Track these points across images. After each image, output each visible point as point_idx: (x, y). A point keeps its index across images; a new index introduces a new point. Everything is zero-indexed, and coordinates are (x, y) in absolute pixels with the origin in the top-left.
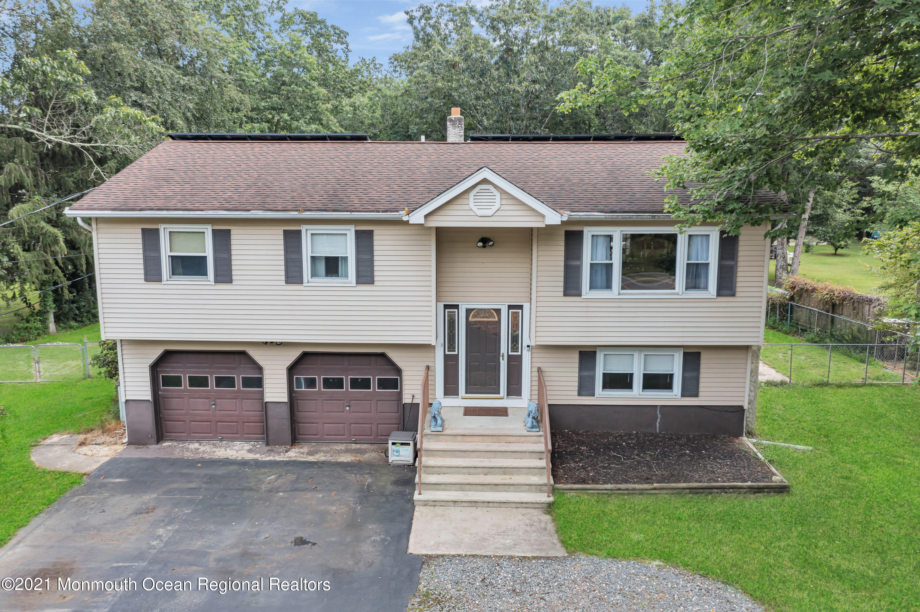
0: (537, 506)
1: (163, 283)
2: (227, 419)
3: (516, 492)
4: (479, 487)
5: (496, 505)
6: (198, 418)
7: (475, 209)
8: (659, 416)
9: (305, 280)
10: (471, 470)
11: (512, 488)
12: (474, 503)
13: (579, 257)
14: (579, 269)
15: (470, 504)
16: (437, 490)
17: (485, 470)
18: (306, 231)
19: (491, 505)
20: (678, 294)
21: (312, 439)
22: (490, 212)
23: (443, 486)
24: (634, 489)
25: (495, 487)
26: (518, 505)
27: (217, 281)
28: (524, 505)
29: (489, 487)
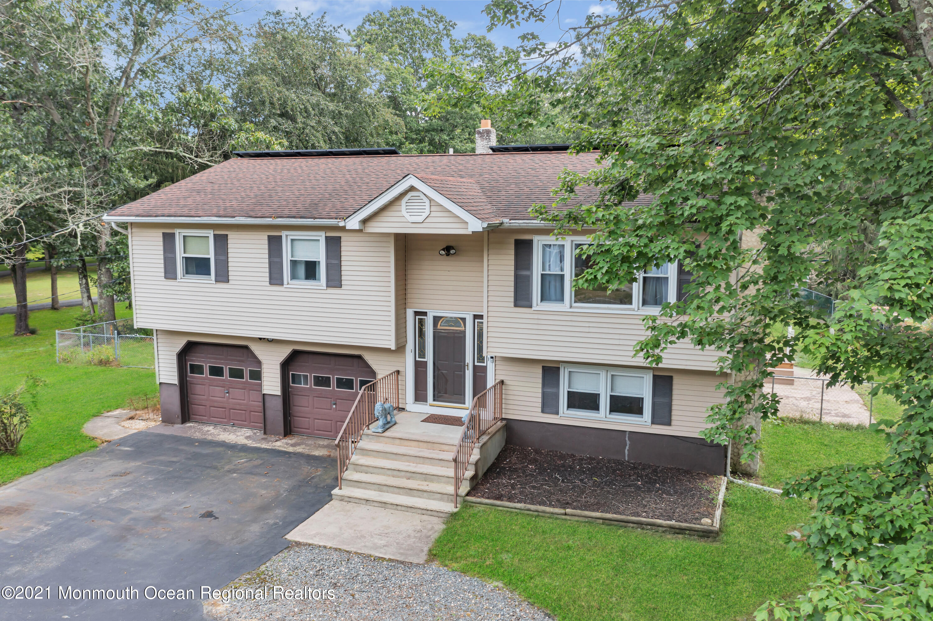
0: (441, 515)
1: (178, 280)
2: (238, 407)
3: (429, 499)
4: (396, 490)
5: (403, 509)
6: (216, 404)
7: (407, 215)
8: (628, 442)
9: (285, 282)
10: (395, 473)
11: (425, 494)
12: (384, 504)
13: (529, 266)
14: (528, 279)
15: (380, 505)
16: (359, 488)
17: (408, 474)
18: (287, 236)
19: (399, 508)
20: (634, 310)
21: (304, 433)
22: (420, 219)
23: (363, 485)
24: (544, 512)
25: (410, 491)
26: (424, 512)
27: (218, 280)
28: (429, 513)
29: (404, 491)
